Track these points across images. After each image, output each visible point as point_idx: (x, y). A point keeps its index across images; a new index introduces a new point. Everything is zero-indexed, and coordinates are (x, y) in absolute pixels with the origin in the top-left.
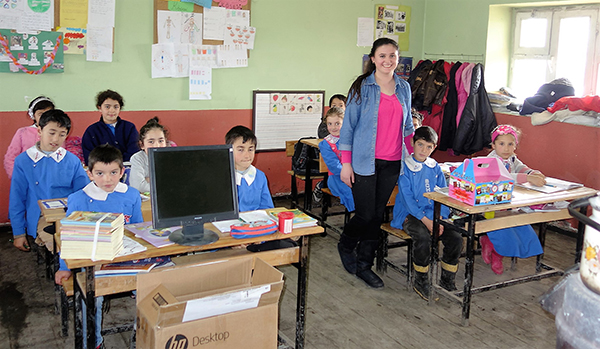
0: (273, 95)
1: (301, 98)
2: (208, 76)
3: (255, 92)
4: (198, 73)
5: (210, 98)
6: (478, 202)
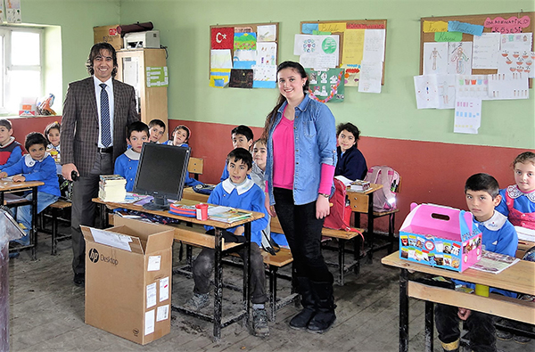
2: (477, 109)
4: (465, 104)
5: (477, 132)
6: (405, 256)
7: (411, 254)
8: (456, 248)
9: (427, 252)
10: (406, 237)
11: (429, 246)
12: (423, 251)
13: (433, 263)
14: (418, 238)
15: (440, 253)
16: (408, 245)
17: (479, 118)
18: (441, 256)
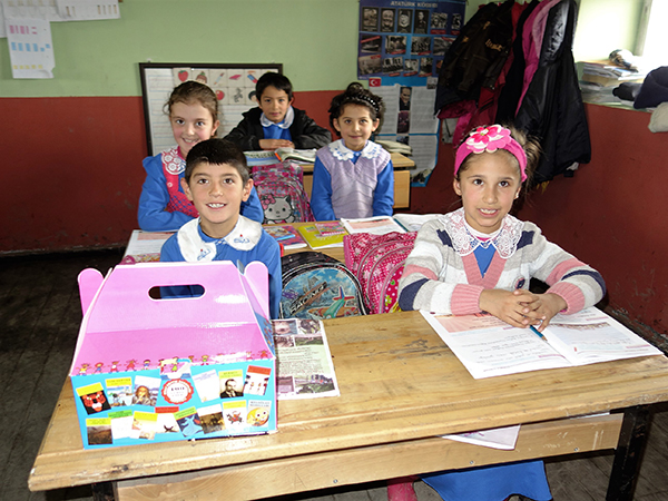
0: (177, 70)
1: (235, 77)
2: (45, 37)
3: (143, 66)
4: (23, 30)
5: (51, 76)
6: (100, 438)
7: (120, 427)
8: (258, 378)
9: (174, 410)
10: (96, 387)
11: (177, 394)
12: (159, 410)
13: (193, 430)
14: (141, 380)
15: (213, 403)
16: (106, 407)
17: (50, 52)
18: (215, 410)
